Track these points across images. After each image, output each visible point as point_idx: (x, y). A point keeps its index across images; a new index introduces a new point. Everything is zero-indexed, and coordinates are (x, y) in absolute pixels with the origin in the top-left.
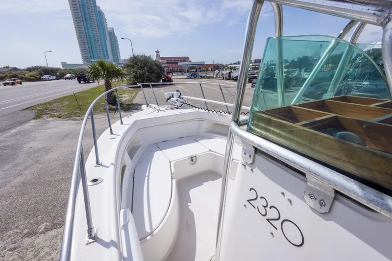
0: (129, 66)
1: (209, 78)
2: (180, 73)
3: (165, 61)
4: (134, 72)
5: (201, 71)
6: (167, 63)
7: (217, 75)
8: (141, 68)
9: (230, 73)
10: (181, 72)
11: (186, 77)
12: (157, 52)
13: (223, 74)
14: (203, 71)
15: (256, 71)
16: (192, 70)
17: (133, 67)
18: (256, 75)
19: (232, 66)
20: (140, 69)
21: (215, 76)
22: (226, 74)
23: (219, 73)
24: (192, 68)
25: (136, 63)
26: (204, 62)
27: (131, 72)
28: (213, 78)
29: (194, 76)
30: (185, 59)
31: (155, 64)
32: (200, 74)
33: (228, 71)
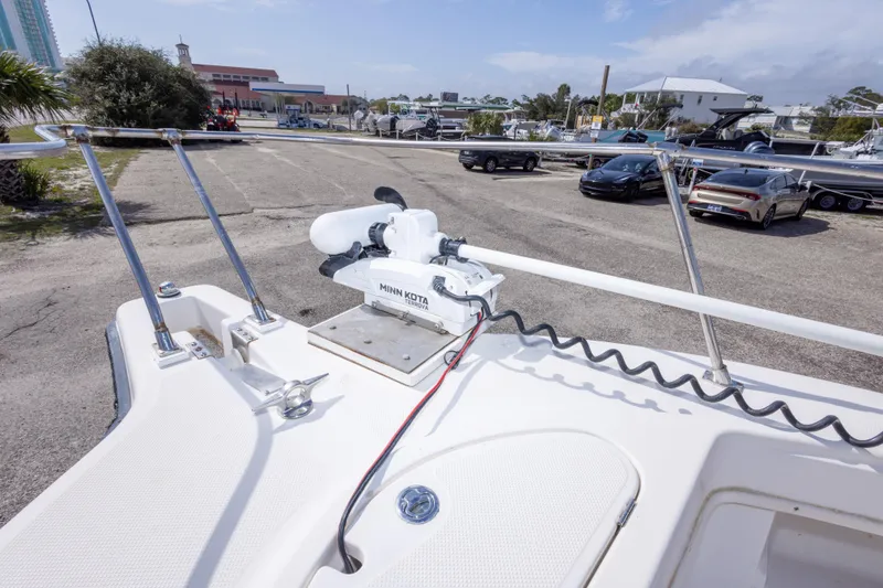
0: (84, 75)
1: (340, 130)
2: (255, 114)
3: (210, 76)
4: (106, 97)
5: (311, 112)
6: (216, 82)
7: (359, 124)
8: (131, 85)
9: (393, 122)
10: (259, 110)
11: (274, 124)
12: (182, 47)
13: (375, 123)
14: (318, 111)
15: (454, 120)
16: (292, 107)
17: (101, 79)
18: (457, 130)
19: (397, 103)
20: (128, 89)
21: (354, 127)
22: (384, 122)
23: (364, 118)
24: (289, 101)
25: (111, 68)
26: (323, 87)
27: (97, 97)
28: (350, 131)
29: (297, 122)
30: (269, 75)
31: (179, 76)
32: (314, 119)
33: (389, 116)
